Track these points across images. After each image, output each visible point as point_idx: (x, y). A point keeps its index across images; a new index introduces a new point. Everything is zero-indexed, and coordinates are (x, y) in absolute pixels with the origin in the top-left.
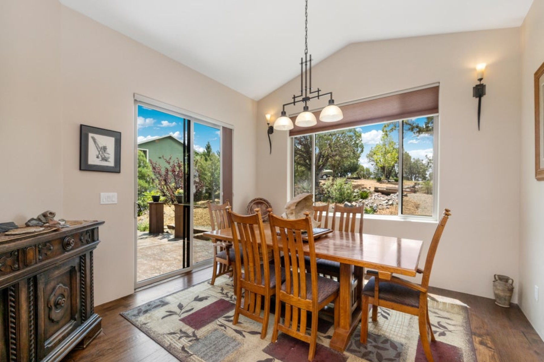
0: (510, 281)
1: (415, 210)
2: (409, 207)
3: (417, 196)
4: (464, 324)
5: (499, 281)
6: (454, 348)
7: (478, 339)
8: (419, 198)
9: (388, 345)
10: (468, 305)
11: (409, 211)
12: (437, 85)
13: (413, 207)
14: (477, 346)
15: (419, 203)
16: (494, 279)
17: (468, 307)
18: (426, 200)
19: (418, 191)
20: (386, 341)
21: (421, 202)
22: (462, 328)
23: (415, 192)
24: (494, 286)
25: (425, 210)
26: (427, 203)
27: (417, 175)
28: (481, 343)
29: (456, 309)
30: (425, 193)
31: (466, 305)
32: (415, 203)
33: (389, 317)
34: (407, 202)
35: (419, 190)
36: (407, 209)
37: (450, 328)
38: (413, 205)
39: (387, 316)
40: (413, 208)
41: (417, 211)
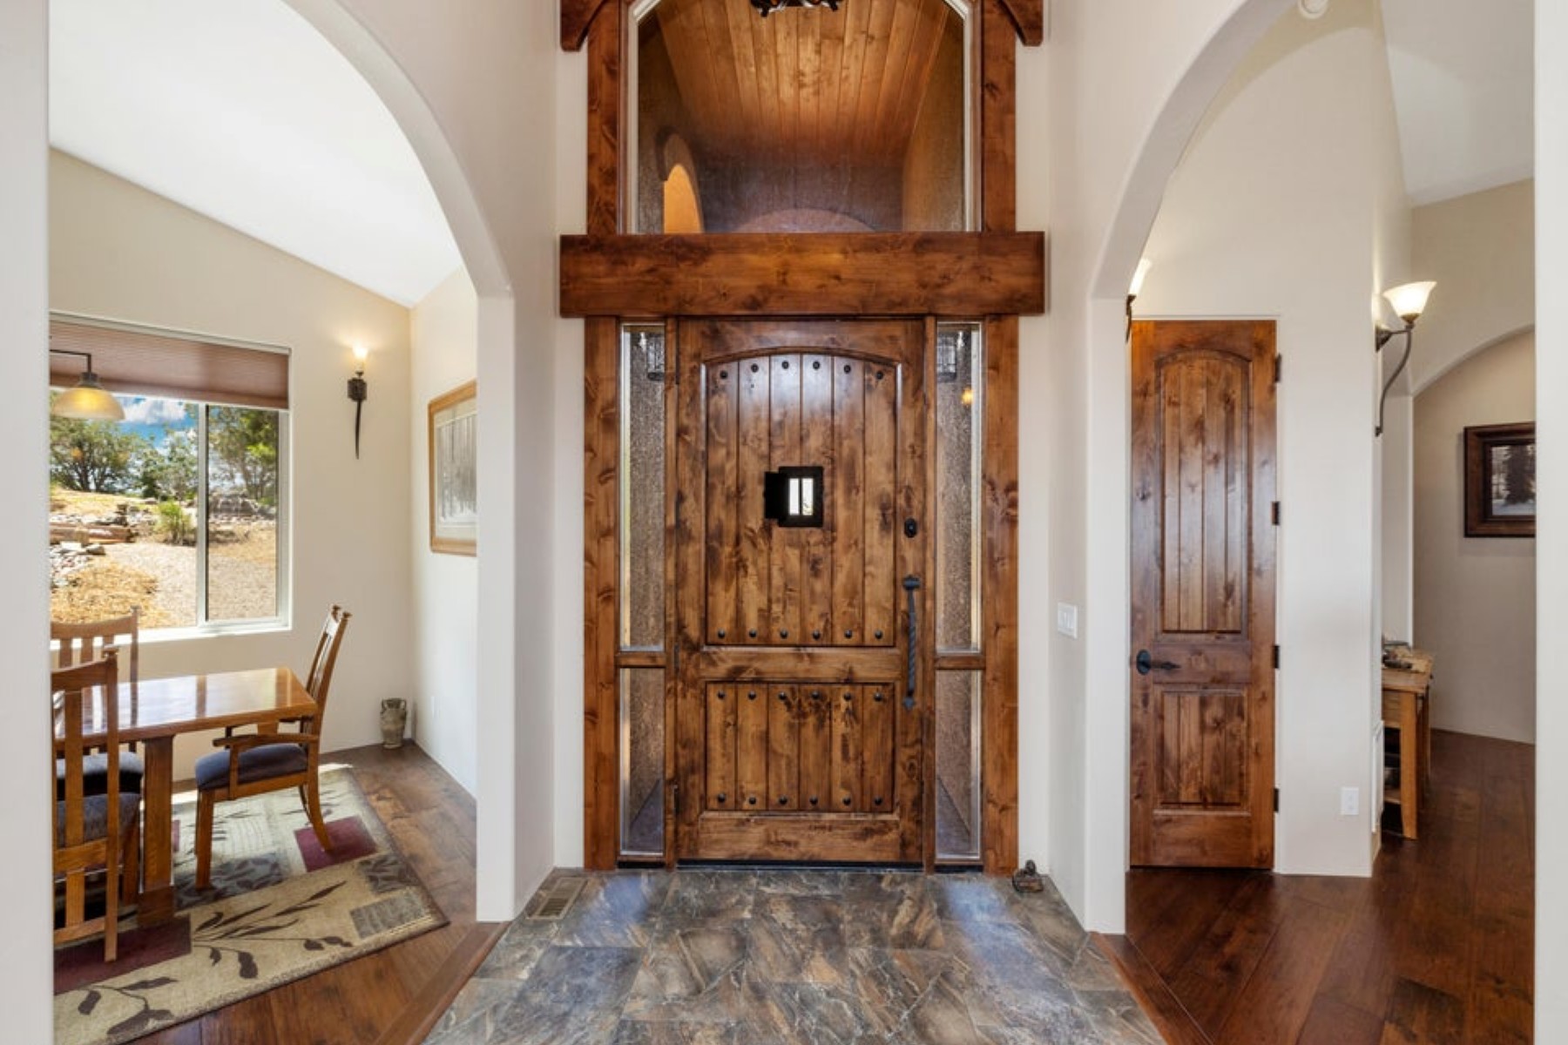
0: (403, 704)
1: (143, 600)
2: (121, 593)
3: (140, 554)
4: (353, 789)
5: (389, 710)
6: (349, 820)
7: (374, 797)
8: (147, 558)
9: (251, 866)
10: (350, 763)
11: (122, 603)
12: (286, 352)
13: (135, 590)
14: (375, 804)
15: (153, 578)
16: (380, 709)
17: (350, 766)
18: (172, 563)
19: (137, 534)
20: (244, 863)
21: (158, 572)
22: (351, 796)
23: (130, 538)
24: (383, 718)
25: (177, 595)
26: (178, 573)
27: (108, 470)
28: (379, 799)
29: (335, 777)
30: (166, 541)
31: (346, 766)
32: (140, 576)
33: (227, 836)
34: (107, 576)
35: (142, 533)
36: (113, 597)
37: (334, 801)
38: (134, 584)
39: (222, 835)
40: (135, 595)
41: (152, 603)
